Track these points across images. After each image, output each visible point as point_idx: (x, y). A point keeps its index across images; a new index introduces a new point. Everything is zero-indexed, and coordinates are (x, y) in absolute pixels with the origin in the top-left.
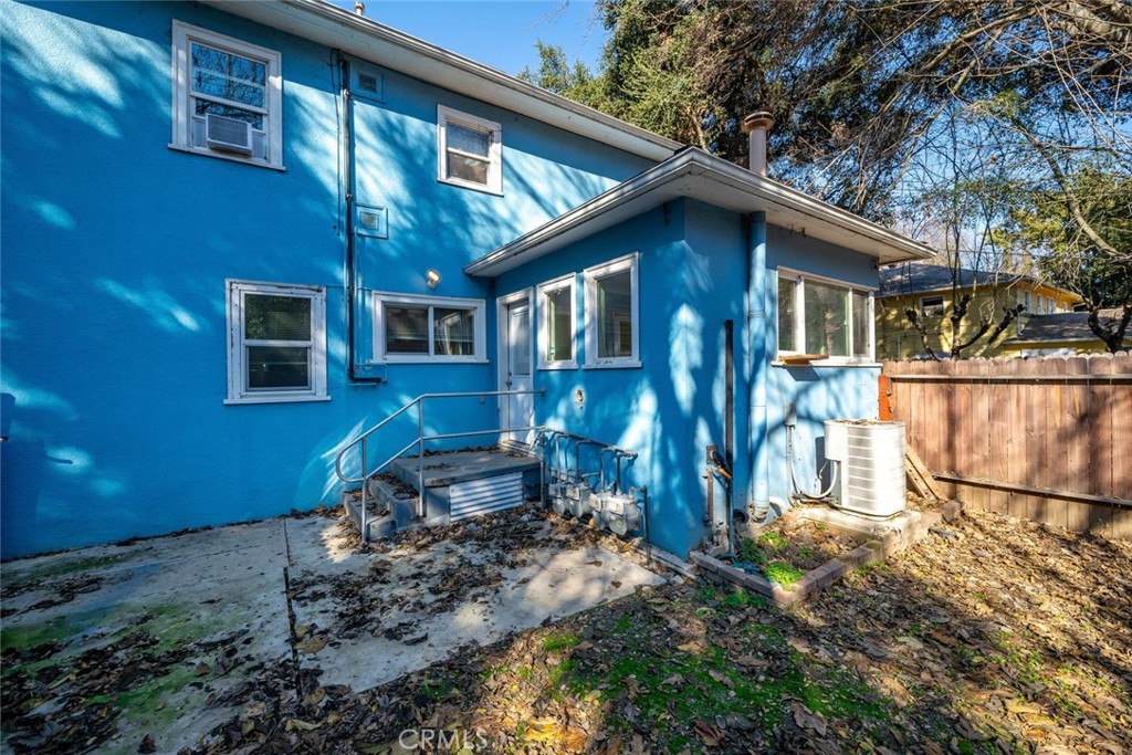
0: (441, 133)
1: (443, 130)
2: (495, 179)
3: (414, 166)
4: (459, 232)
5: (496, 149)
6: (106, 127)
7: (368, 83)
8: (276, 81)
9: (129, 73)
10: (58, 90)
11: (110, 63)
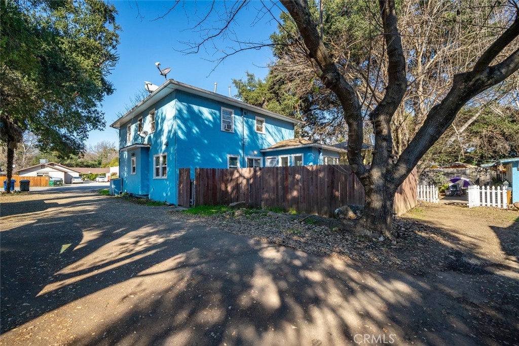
0: (255, 122)
1: (256, 121)
2: (264, 129)
3: (250, 128)
4: (256, 140)
5: (264, 124)
6: (211, 125)
7: (245, 113)
8: (233, 115)
9: (214, 116)
10: (207, 120)
11: (211, 114)
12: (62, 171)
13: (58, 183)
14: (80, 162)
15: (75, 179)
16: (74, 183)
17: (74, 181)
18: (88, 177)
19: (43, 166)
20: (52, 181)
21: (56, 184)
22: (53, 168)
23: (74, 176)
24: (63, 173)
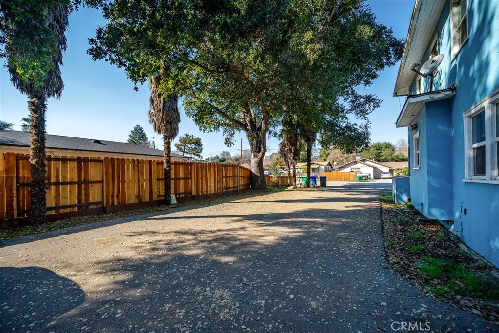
12: (371, 167)
13: (363, 178)
14: (396, 157)
15: (384, 174)
16: (383, 179)
17: (382, 177)
18: (403, 172)
19: (355, 163)
20: (357, 176)
21: (362, 179)
22: (363, 164)
23: (384, 171)
24: (372, 168)
